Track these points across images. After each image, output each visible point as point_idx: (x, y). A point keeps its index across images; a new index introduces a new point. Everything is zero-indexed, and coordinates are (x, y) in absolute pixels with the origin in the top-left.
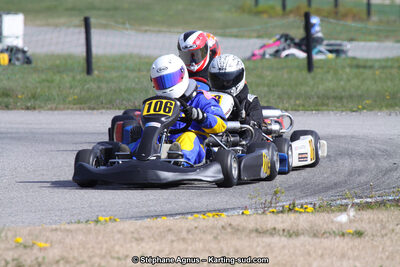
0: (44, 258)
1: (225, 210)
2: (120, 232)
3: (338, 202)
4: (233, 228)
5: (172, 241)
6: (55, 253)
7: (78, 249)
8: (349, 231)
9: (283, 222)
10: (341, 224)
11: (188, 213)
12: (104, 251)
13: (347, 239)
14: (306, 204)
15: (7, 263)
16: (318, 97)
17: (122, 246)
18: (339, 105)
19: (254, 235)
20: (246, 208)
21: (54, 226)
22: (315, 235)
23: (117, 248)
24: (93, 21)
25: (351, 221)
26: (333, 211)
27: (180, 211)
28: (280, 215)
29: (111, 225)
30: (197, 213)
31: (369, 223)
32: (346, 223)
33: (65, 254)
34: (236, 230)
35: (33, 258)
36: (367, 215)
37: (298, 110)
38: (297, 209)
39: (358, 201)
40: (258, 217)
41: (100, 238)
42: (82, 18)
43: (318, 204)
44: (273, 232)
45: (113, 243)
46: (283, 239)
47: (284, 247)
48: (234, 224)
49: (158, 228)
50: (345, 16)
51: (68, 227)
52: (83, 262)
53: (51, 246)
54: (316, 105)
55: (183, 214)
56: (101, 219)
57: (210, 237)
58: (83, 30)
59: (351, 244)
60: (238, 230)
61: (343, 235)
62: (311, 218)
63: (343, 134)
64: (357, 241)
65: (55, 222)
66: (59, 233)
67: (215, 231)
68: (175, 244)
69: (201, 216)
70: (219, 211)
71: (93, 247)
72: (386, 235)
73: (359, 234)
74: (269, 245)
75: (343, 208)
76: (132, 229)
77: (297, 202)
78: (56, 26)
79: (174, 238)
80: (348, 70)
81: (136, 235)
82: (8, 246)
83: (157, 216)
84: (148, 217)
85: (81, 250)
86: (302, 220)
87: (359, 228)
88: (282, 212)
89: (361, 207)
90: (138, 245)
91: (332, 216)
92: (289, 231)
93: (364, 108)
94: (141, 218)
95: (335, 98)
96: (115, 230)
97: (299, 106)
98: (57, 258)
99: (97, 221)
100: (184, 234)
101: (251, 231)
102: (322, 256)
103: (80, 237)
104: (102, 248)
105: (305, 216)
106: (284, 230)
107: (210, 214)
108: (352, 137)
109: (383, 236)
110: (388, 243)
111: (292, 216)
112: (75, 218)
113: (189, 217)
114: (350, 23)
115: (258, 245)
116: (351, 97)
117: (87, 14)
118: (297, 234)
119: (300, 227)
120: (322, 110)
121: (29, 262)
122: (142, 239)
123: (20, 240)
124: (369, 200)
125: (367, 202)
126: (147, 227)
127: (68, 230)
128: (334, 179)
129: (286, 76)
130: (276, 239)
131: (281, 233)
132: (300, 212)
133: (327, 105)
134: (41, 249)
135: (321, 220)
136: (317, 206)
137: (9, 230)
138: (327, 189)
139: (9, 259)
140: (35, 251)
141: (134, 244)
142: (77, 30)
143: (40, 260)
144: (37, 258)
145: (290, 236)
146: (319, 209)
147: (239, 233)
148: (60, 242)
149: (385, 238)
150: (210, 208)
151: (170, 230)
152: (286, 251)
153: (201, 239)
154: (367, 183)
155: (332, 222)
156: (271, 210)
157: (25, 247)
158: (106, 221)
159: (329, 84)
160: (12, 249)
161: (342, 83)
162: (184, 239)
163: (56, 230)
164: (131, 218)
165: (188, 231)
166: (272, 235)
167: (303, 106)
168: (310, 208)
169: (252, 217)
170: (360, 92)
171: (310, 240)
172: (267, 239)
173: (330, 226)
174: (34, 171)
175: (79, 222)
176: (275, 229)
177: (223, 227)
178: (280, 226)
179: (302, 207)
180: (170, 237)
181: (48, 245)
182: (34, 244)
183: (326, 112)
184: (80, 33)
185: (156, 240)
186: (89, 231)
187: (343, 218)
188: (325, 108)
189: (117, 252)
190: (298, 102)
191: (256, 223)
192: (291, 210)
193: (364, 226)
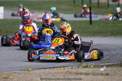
1: (66, 67)
2: (35, 73)
3: (101, 64)
6: (15, 80)
7: (22, 79)
8: (104, 73)
9: (84, 71)
10: (102, 71)
12: (30, 79)
13: (104, 76)
14: (91, 65)
17: (35, 78)
18: (100, 35)
19: (75, 75)
20: (73, 66)
21: (15, 72)
22: (94, 75)
25: (105, 70)
26: (99, 67)
28: (83, 68)
30: (58, 67)
31: (110, 71)
36: (109, 68)
37: (87, 36)
39: (107, 64)
40: (76, 69)
41: (29, 75)
44: (81, 74)
45: (33, 77)
46: (84, 76)
47: (84, 78)
48: (69, 71)
50: (101, 8)
51: (19, 72)
54: (93, 35)
55: (53, 68)
57: (62, 75)
60: (70, 73)
61: (102, 75)
62: (93, 69)
63: (101, 44)
64: (107, 77)
65: (15, 70)
66: (16, 74)
67: (64, 74)
69: (59, 69)
70: (64, 67)
71: (27, 78)
72: (116, 75)
73: (107, 74)
75: (102, 66)
77: (88, 64)
81: (39, 74)
84: (43, 69)
85: (23, 79)
86: (90, 70)
87: (107, 73)
89: (107, 66)
91: (99, 69)
92: (86, 73)
93: (107, 36)
94: (41, 69)
96: (33, 73)
99: (28, 70)
100: (54, 74)
103: (23, 75)
106: (84, 73)
107: (62, 68)
109: (114, 75)
110: (116, 77)
111: (87, 69)
113: (55, 69)
114: (102, 10)
116: (103, 32)
118: (89, 74)
119: (89, 72)
120: (95, 36)
123: (4, 76)
124: (110, 64)
125: (109, 65)
126: (43, 72)
127: (19, 73)
129: (84, 26)
132: (89, 68)
134: (11, 79)
135: (96, 70)
137: (1, 73)
140: (9, 79)
141: (39, 77)
145: (86, 75)
146: (95, 66)
148: (16, 77)
149: (115, 76)
151: (50, 73)
152: (85, 80)
153: (59, 76)
154: (108, 59)
155: (99, 71)
157: (6, 78)
158: (30, 70)
159: (97, 28)
160: (2, 79)
161: (101, 28)
164: (38, 69)
165: (56, 73)
167: (89, 35)
168: (92, 66)
169: (74, 69)
170: (106, 31)
171: (92, 76)
174: (8, 55)
175: (22, 70)
176: (82, 73)
177: (66, 72)
178: (83, 72)
180: (50, 75)
181: (13, 77)
182: (9, 77)
183: (96, 37)
186: (25, 73)
187: (102, 69)
190: (87, 34)
191: (76, 71)
192: (86, 67)
193: (109, 72)
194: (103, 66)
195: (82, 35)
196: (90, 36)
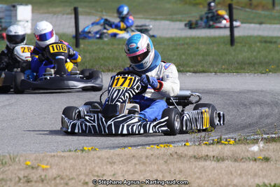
0: (45, 176)
1: (173, 142)
2: (99, 158)
3: (252, 137)
4: (178, 155)
5: (136, 164)
6: (54, 172)
8: (259, 157)
9: (213, 151)
10: (254, 153)
11: (146, 145)
12: (88, 171)
13: (258, 163)
14: (230, 138)
15: (20, 179)
16: (238, 63)
17: (100, 168)
18: (252, 69)
19: (192, 160)
20: (187, 141)
21: (53, 154)
22: (236, 160)
23: (97, 169)
24: (80, 10)
25: (261, 151)
26: (248, 144)
27: (140, 143)
28: (211, 146)
29: (93, 152)
30: (153, 144)
31: (274, 151)
32: (257, 152)
33: (61, 173)
34: (180, 157)
35: (38, 176)
36: (272, 146)
37: (224, 73)
38: (223, 142)
39: (265, 136)
40: (196, 147)
41: (85, 162)
42: (72, 8)
43: (238, 138)
44: (206, 158)
45: (94, 165)
46: (213, 163)
47: (214, 168)
48: (179, 152)
49: (125, 155)
50: (256, 6)
51: (63, 154)
52: (72, 179)
53: (51, 168)
54: (237, 69)
55: (143, 145)
56: (86, 148)
57: (162, 162)
58: (73, 16)
59: (261, 166)
60: (182, 156)
61: (255, 160)
62: (233, 148)
63: (255, 89)
64: (265, 165)
65: (54, 151)
66: (56, 158)
67: (166, 158)
68: (137, 166)
69: (156, 147)
70: (168, 143)
71: (80, 168)
73: (267, 159)
74: (203, 167)
75: (255, 141)
76: (107, 156)
77: (223, 137)
78: (54, 13)
79: (136, 162)
80: (258, 44)
81: (110, 160)
82: (21, 167)
83: (125, 147)
84: (118, 147)
85: (71, 170)
86: (227, 150)
87: (267, 156)
88: (212, 144)
89: (268, 141)
90: (112, 167)
91: (247, 147)
92: (217, 157)
93: (270, 71)
94: (114, 148)
95: (250, 64)
96: (95, 156)
97: (224, 70)
98: (55, 176)
99: (83, 150)
100: (144, 159)
101: (191, 157)
102: (240, 175)
103: (71, 161)
104: (86, 169)
105: (229, 146)
106: (214, 157)
107: (162, 146)
108: (262, 91)
111: (219, 147)
112: (68, 149)
113: (147, 147)
114: (260, 12)
115: (196, 167)
116: (261, 63)
117: (76, 6)
118: (223, 159)
119: (225, 155)
121: (35, 179)
122: (114, 163)
123: (29, 163)
124: (274, 136)
125: (272, 137)
126: (118, 155)
127: (62, 157)
128: (249, 121)
129: (215, 49)
130: (208, 163)
131: (212, 159)
132: (225, 144)
133: (244, 69)
134: (43, 170)
135: (240, 149)
136: (237, 140)
137: (21, 156)
138: (244, 128)
139: (21, 176)
140: (39, 171)
141: (108, 167)
142: (69, 16)
143: (43, 177)
144: (40, 176)
145: (218, 161)
146: (238, 142)
147: (182, 159)
148: (57, 165)
150: (162, 141)
151: (134, 156)
152: (216, 171)
153: (156, 163)
154: (272, 124)
155: (248, 151)
156: (205, 142)
157: (33, 168)
158: (89, 150)
159: (246, 54)
160: (24, 170)
161: (255, 54)
162: (144, 163)
163: (54, 156)
164: (106, 148)
165: (147, 157)
166: (205, 160)
167: (228, 69)
168: (232, 141)
169: (191, 148)
170: (267, 60)
171: (232, 163)
172: (202, 163)
173: (246, 154)
175: (70, 151)
176: (207, 156)
177: (171, 154)
178: (211, 154)
179: (226, 141)
180: (134, 161)
181: (48, 167)
182: (38, 166)
183: (243, 74)
184: (71, 18)
185: (124, 164)
186: (77, 157)
187: (255, 148)
188: (242, 71)
189: (97, 172)
190: (223, 67)
191: (194, 152)
192: (219, 142)
193: (270, 154)
194: (258, 139)
195: (212, 70)
196: (229, 72)
